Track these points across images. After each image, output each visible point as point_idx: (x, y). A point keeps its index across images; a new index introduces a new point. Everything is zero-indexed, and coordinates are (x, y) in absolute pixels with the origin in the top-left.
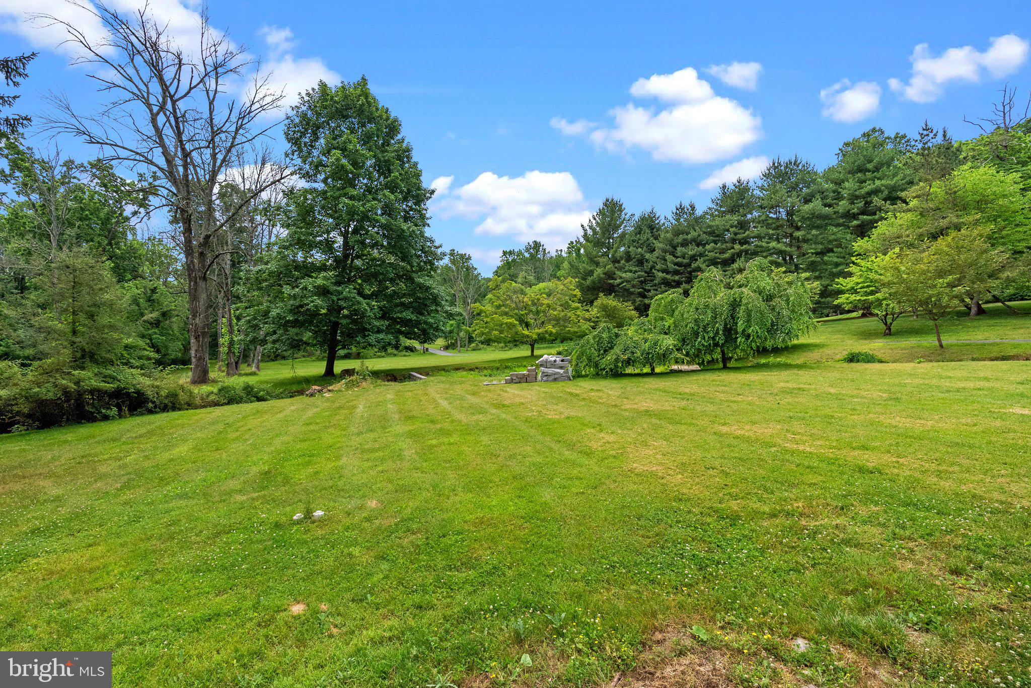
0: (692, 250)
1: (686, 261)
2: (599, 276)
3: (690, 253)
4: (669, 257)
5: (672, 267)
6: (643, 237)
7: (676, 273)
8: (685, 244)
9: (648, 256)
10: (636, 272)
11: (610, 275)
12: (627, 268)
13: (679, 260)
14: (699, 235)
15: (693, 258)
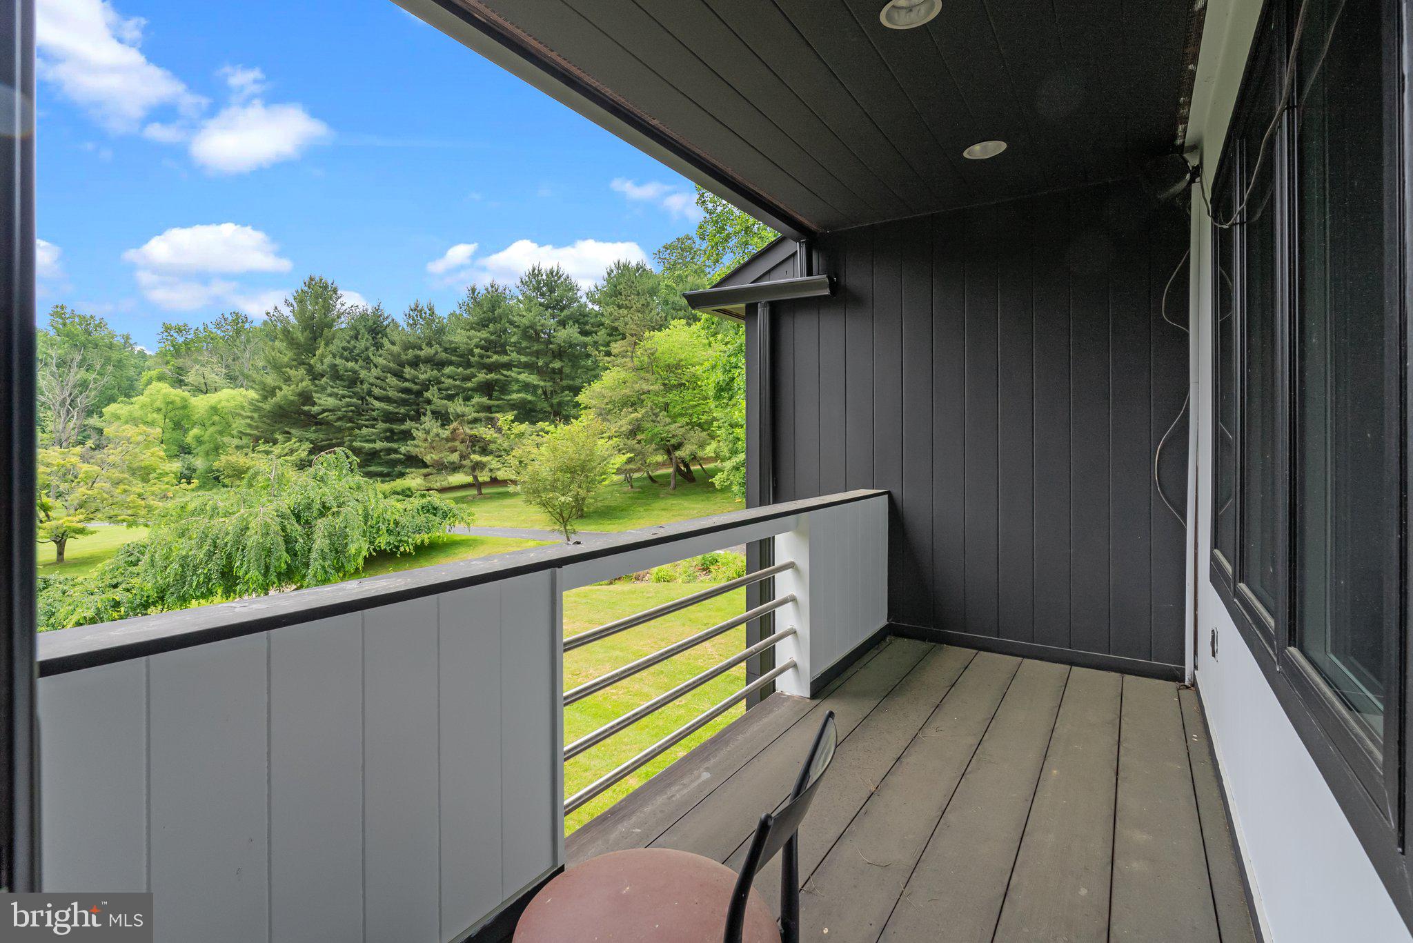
0: (425, 373)
1: (415, 388)
2: (285, 396)
3: (422, 377)
4: (392, 380)
5: (392, 394)
6: (361, 344)
7: (404, 402)
8: (415, 363)
9: (363, 374)
10: (344, 397)
11: (306, 398)
12: (329, 390)
13: (407, 384)
14: (437, 353)
15: (426, 386)
